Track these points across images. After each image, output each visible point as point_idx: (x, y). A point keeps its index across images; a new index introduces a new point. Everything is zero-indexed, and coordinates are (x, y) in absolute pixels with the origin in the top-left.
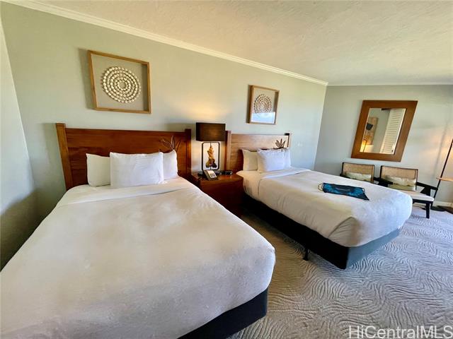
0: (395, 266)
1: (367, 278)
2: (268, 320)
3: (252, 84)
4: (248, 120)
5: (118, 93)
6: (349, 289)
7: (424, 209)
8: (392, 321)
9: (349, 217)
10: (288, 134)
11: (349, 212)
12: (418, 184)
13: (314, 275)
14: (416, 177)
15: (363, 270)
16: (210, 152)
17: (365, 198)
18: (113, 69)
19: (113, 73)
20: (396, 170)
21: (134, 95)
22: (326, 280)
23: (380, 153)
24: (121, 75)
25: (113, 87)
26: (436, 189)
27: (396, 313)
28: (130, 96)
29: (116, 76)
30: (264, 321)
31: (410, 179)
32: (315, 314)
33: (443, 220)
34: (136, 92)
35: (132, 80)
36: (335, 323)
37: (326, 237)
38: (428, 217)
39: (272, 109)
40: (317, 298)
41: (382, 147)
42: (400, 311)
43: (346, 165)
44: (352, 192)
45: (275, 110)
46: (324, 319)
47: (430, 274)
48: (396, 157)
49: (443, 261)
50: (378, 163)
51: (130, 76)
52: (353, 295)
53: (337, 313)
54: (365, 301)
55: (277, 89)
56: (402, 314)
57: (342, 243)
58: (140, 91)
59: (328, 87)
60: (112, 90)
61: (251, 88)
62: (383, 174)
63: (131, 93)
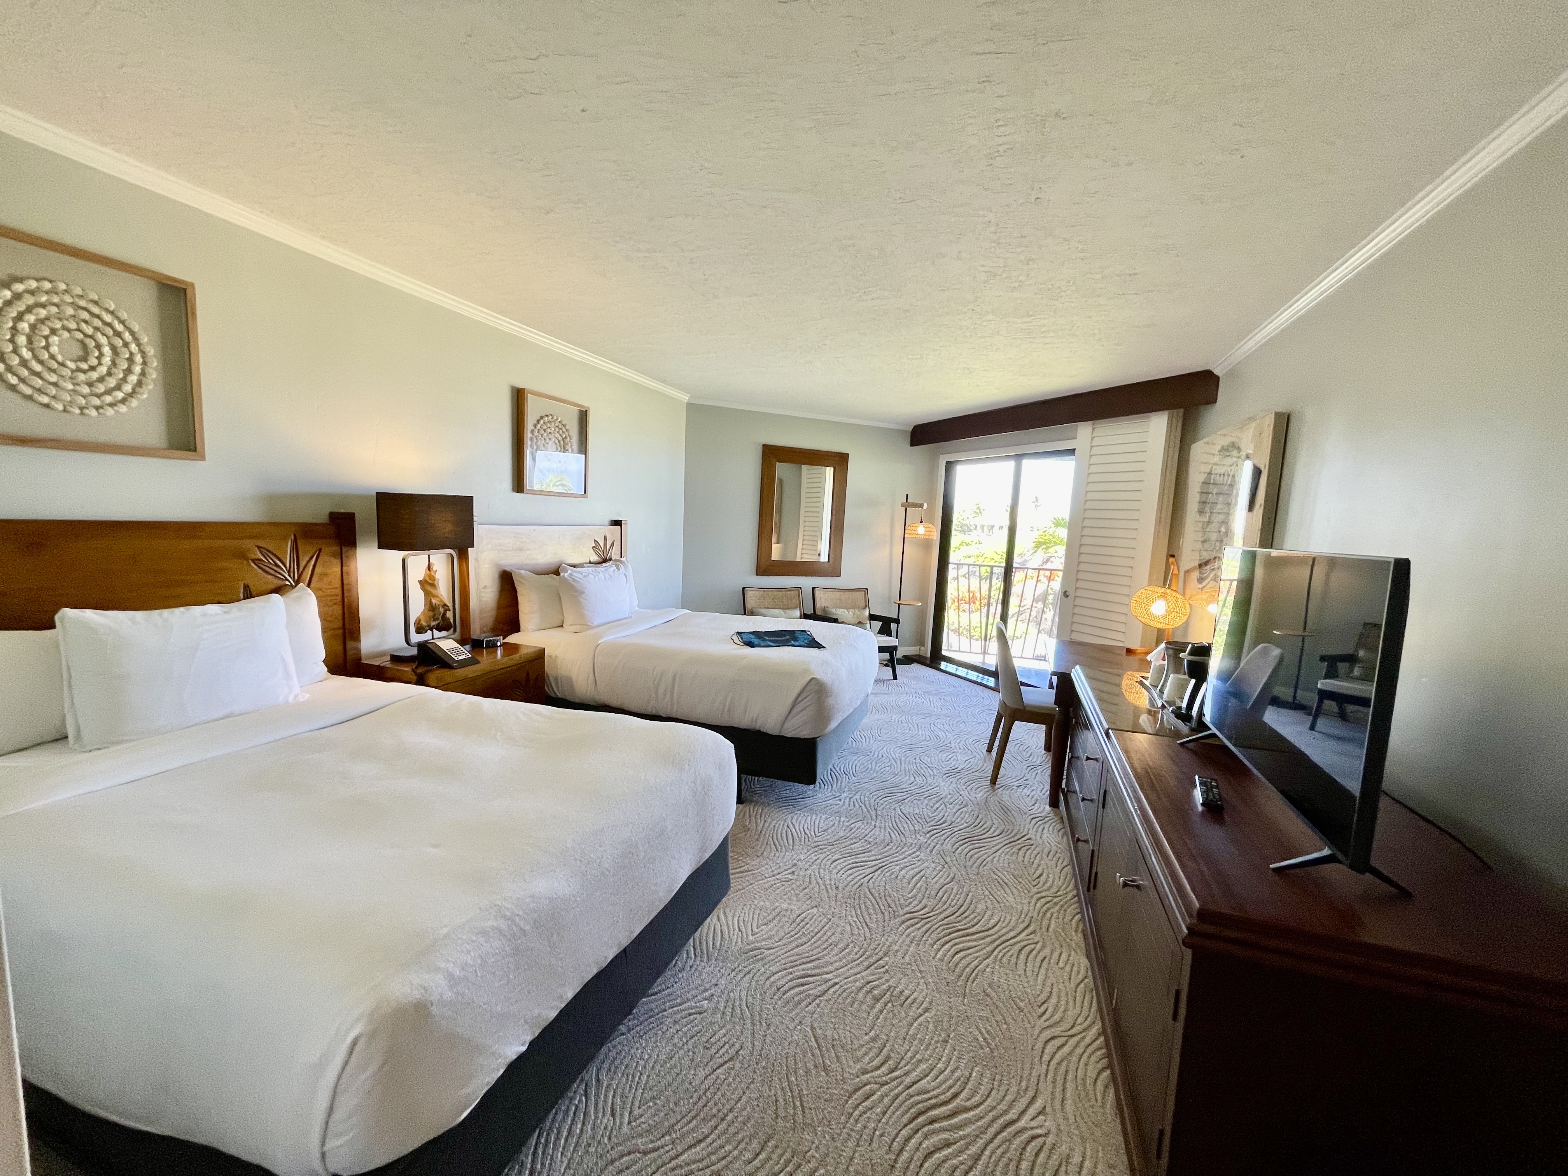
0: (874, 763)
1: (845, 795)
2: (725, 913)
3: (520, 385)
4: (519, 485)
5: (53, 378)
6: (827, 819)
7: (886, 665)
8: (892, 834)
9: (809, 678)
10: (617, 523)
11: (807, 671)
12: (872, 617)
13: (765, 821)
14: (866, 606)
15: (835, 786)
16: (428, 584)
17: (819, 646)
18: (33, 284)
19: (30, 300)
20: (837, 594)
21: (128, 388)
22: (789, 821)
23: (798, 559)
24: (70, 311)
25: (26, 354)
26: (897, 621)
27: (894, 823)
28: (109, 392)
29: (43, 313)
30: (719, 919)
31: (858, 608)
32: (793, 872)
33: (915, 678)
34: (133, 379)
35: (118, 334)
36: (824, 870)
37: (777, 734)
38: (895, 678)
39: (575, 447)
40: (786, 851)
41: (800, 546)
42: (897, 820)
43: (749, 594)
44: (796, 639)
45: (583, 448)
46: (809, 872)
47: (918, 761)
48: (833, 569)
49: (928, 738)
50: (806, 583)
51: (108, 318)
52: (833, 825)
53: (822, 856)
54: (853, 825)
55: (585, 403)
56: (900, 821)
57: (805, 733)
58: (153, 374)
59: (690, 406)
60: (24, 363)
61: (519, 397)
62: (818, 605)
63: (112, 382)
